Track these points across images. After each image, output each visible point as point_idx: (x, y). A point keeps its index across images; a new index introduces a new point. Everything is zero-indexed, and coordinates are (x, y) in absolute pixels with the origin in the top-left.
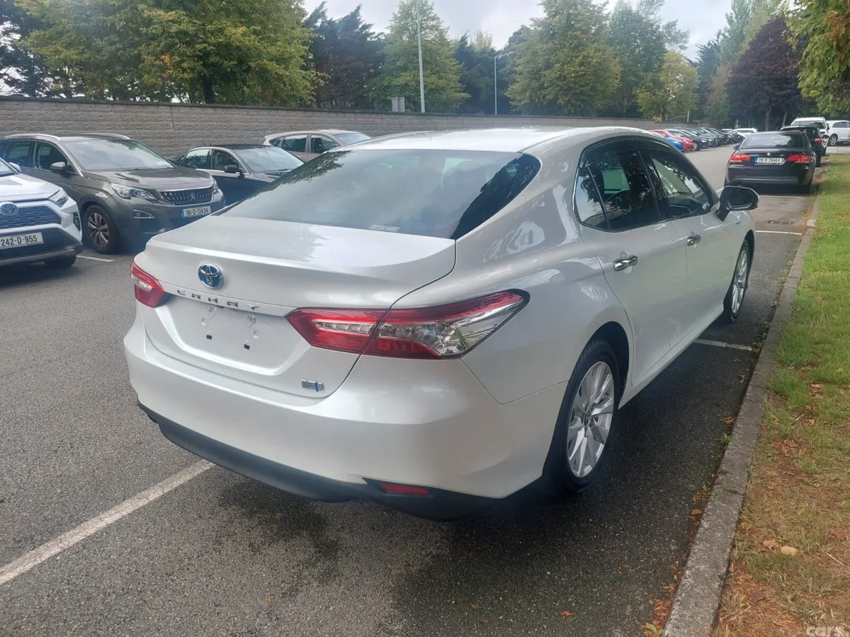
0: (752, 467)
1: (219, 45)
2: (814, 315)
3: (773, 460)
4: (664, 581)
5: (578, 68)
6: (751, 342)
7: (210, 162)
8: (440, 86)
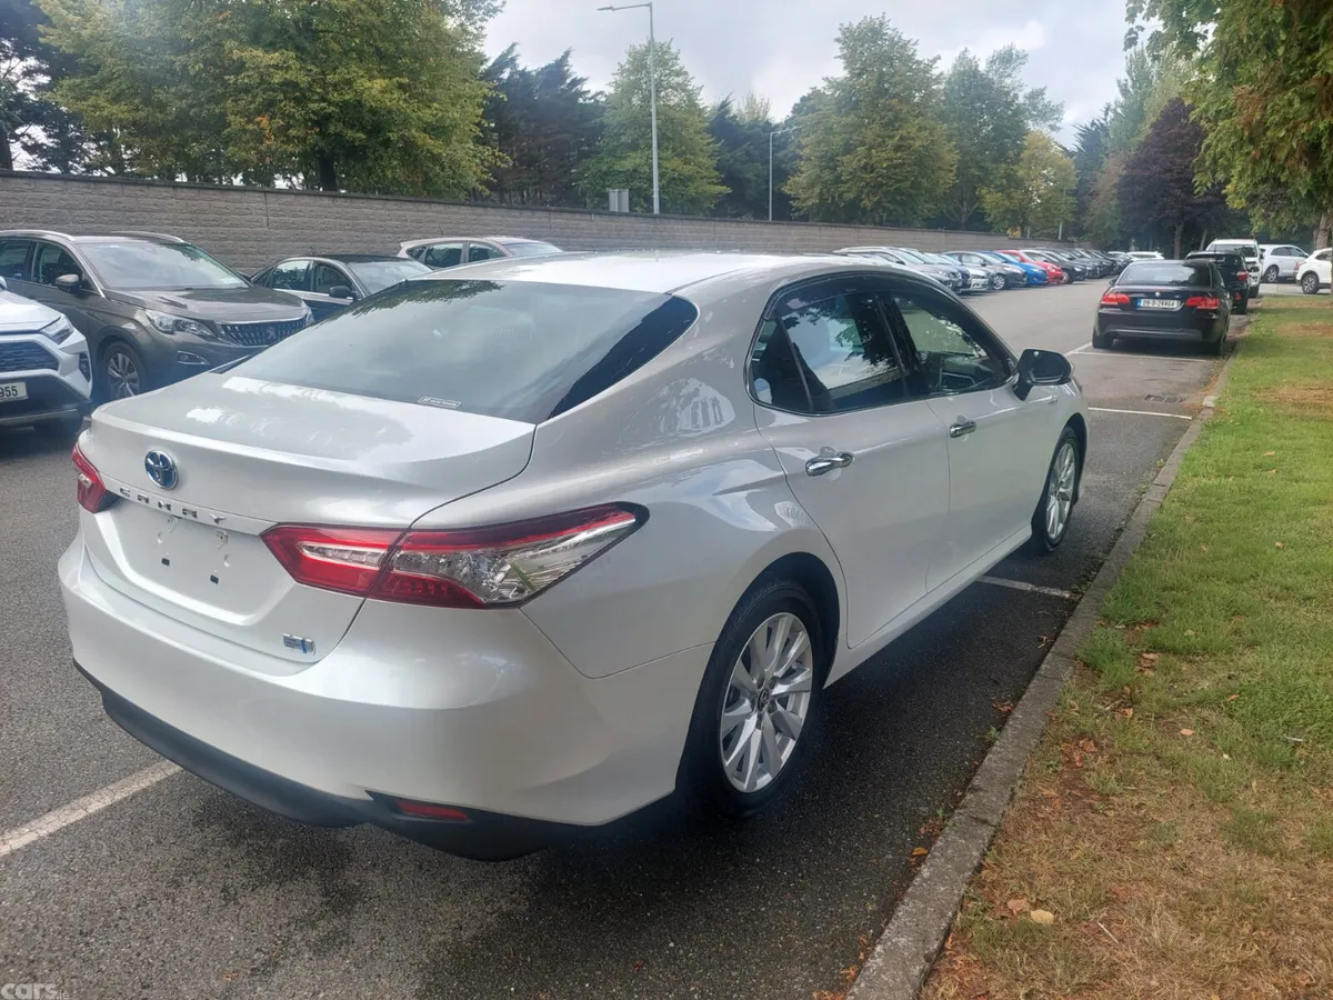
0: (1020, 782)
1: (344, 106)
2: (1173, 546)
3: (1055, 771)
4: (843, 962)
5: (892, 155)
6: (1071, 584)
7: (309, 280)
8: (686, 174)
